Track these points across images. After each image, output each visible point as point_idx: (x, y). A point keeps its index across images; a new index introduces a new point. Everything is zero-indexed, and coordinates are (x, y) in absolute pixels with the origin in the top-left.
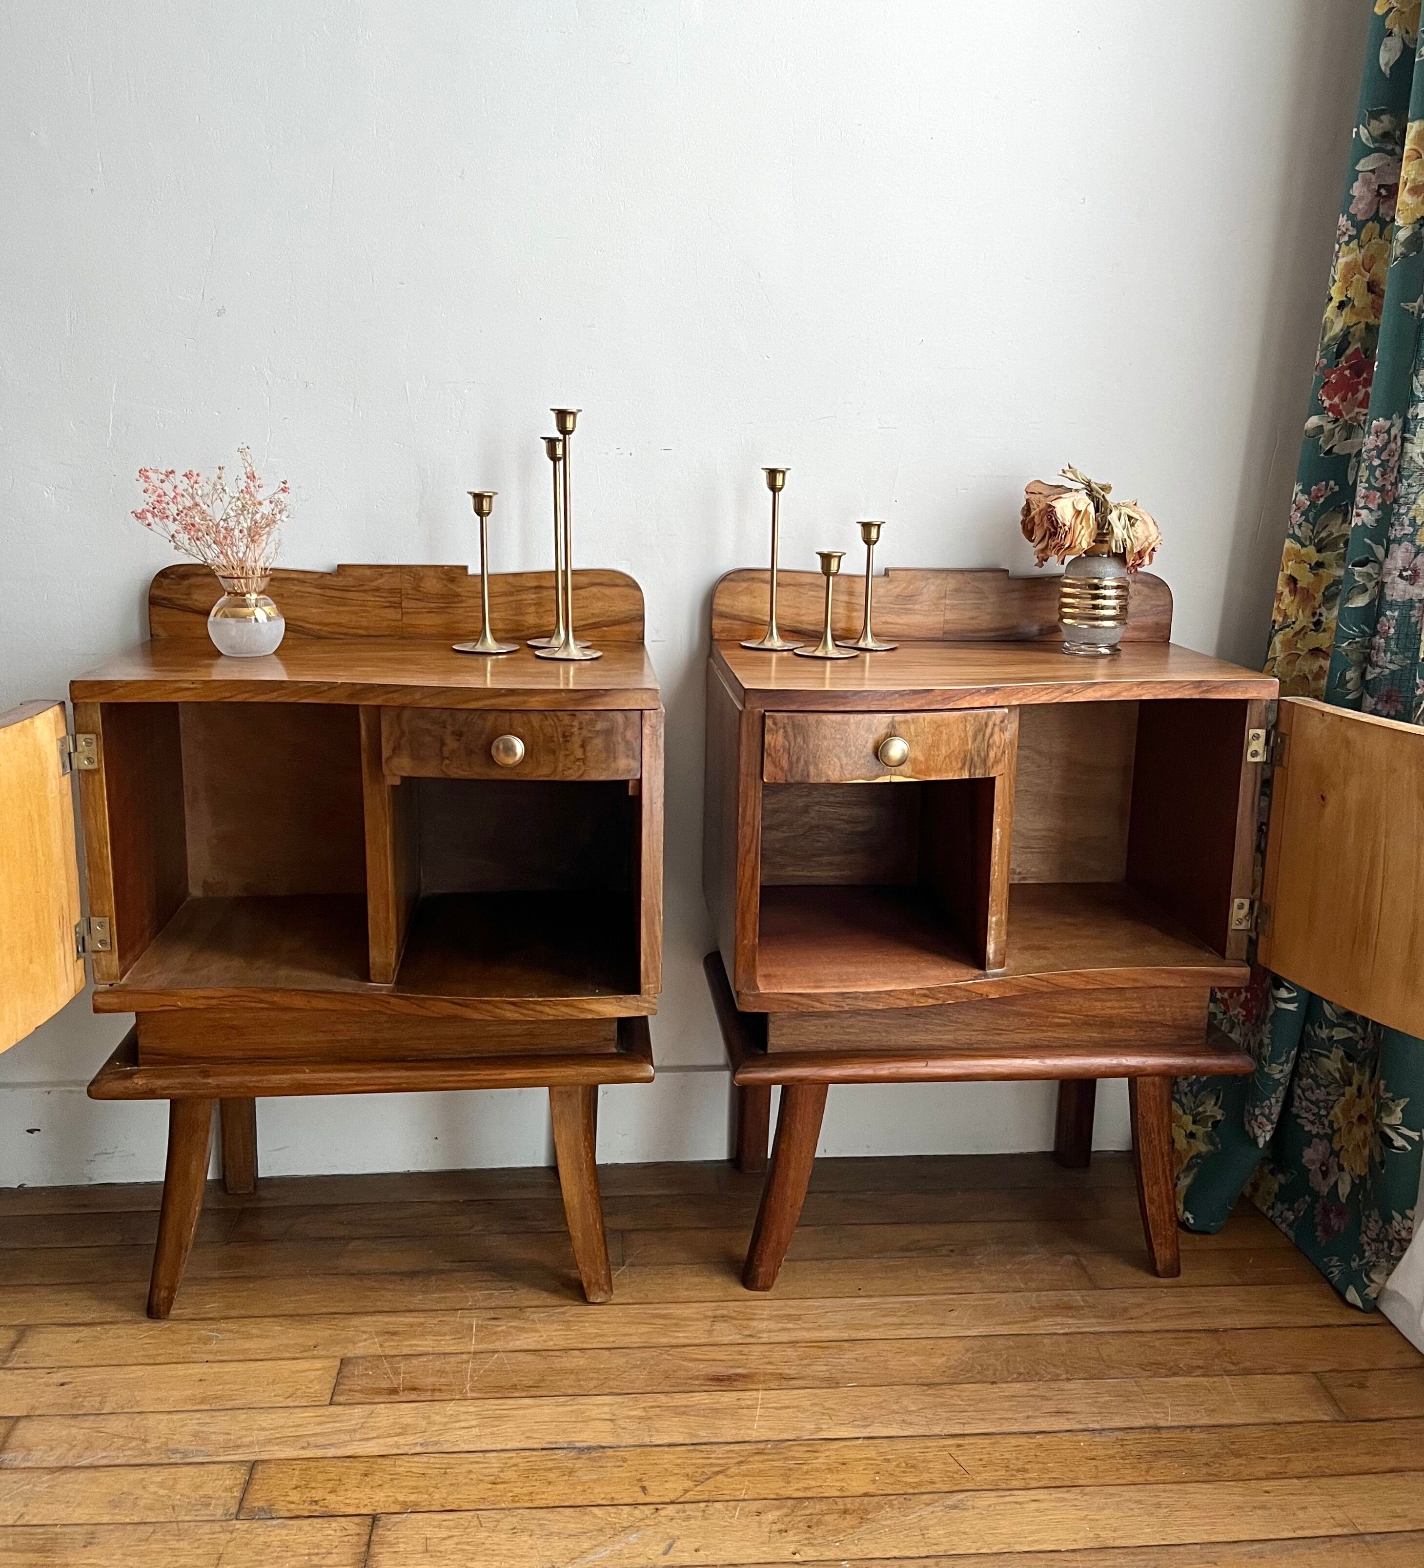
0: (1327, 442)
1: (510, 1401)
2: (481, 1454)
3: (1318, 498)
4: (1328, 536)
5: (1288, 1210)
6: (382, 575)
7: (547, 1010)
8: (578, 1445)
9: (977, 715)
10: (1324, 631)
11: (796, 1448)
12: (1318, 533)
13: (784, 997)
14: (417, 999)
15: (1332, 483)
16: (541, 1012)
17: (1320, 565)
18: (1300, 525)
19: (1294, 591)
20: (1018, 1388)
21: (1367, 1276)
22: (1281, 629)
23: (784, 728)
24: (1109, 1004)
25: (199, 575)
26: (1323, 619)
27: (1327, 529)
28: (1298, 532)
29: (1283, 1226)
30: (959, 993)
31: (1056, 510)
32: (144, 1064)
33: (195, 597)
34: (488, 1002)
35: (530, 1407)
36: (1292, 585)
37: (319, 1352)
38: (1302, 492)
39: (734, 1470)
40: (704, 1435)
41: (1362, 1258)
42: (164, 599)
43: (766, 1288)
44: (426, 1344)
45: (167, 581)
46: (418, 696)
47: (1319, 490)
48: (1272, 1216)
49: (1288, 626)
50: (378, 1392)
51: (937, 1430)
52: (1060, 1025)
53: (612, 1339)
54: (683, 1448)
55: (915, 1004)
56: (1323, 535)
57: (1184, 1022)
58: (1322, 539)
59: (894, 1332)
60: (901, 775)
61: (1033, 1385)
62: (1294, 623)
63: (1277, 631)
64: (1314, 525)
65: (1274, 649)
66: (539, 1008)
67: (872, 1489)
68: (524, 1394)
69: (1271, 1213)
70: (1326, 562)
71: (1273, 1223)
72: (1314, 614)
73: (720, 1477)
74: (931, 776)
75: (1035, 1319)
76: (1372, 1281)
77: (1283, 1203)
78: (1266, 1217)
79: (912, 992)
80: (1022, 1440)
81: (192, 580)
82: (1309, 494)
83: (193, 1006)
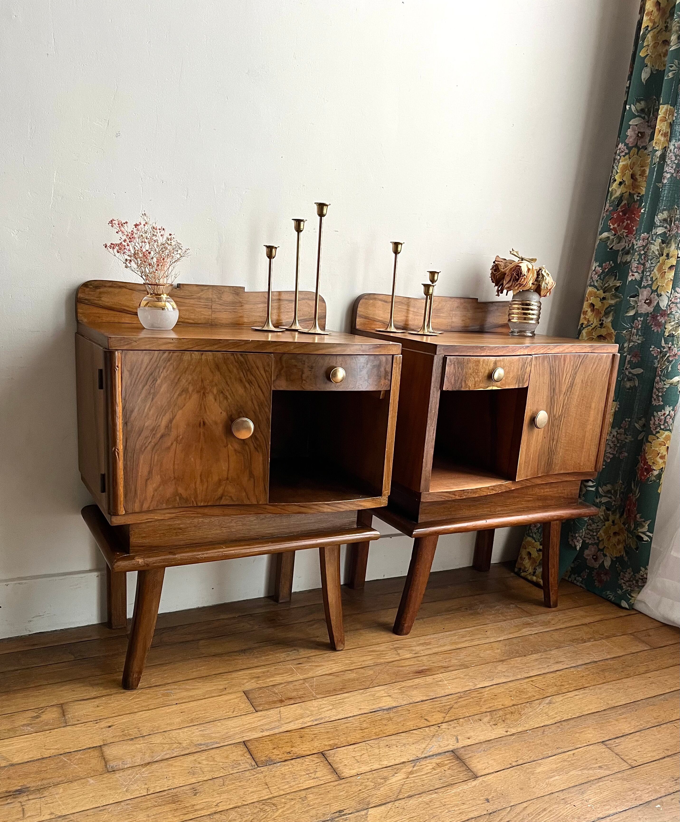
0: (610, 244)
1: (339, 696)
2: (346, 719)
3: (606, 269)
4: (609, 286)
5: (578, 577)
6: (202, 290)
7: (342, 506)
8: (385, 708)
9: (523, 358)
10: (604, 327)
11: (473, 693)
12: (605, 284)
13: (440, 494)
14: (281, 505)
15: (611, 262)
16: (340, 508)
17: (604, 298)
18: (597, 281)
19: (593, 310)
20: (535, 656)
21: (630, 595)
22: (586, 327)
23: (454, 364)
24: (546, 490)
25: (105, 286)
26: (604, 322)
27: (608, 283)
28: (596, 284)
29: (578, 584)
30: (503, 488)
31: (522, 268)
32: (133, 552)
33: (102, 299)
34: (316, 505)
35: (348, 697)
36: (592, 308)
37: (227, 691)
38: (599, 266)
39: (455, 706)
40: (432, 695)
41: (622, 589)
42: (86, 300)
43: (406, 634)
44: (278, 679)
45: (88, 289)
46: (292, 347)
47: (606, 265)
48: (571, 581)
49: (589, 326)
50: (274, 702)
51: (519, 677)
52: (529, 501)
53: (359, 664)
54: (428, 701)
55: (489, 494)
56: (606, 285)
57: (571, 496)
58: (606, 287)
59: (471, 643)
60: (496, 386)
61: (540, 654)
62: (592, 324)
63: (584, 328)
64: (603, 281)
65: (582, 336)
66: (339, 506)
67: (514, 702)
68: (342, 692)
69: (570, 580)
70: (607, 297)
71: (573, 583)
72: (600, 320)
73: (452, 710)
74: (506, 387)
75: (520, 630)
76: (633, 597)
77: (574, 574)
78: (569, 581)
79: (488, 488)
80: (553, 675)
81: (102, 290)
82: (602, 267)
83: (162, 518)
